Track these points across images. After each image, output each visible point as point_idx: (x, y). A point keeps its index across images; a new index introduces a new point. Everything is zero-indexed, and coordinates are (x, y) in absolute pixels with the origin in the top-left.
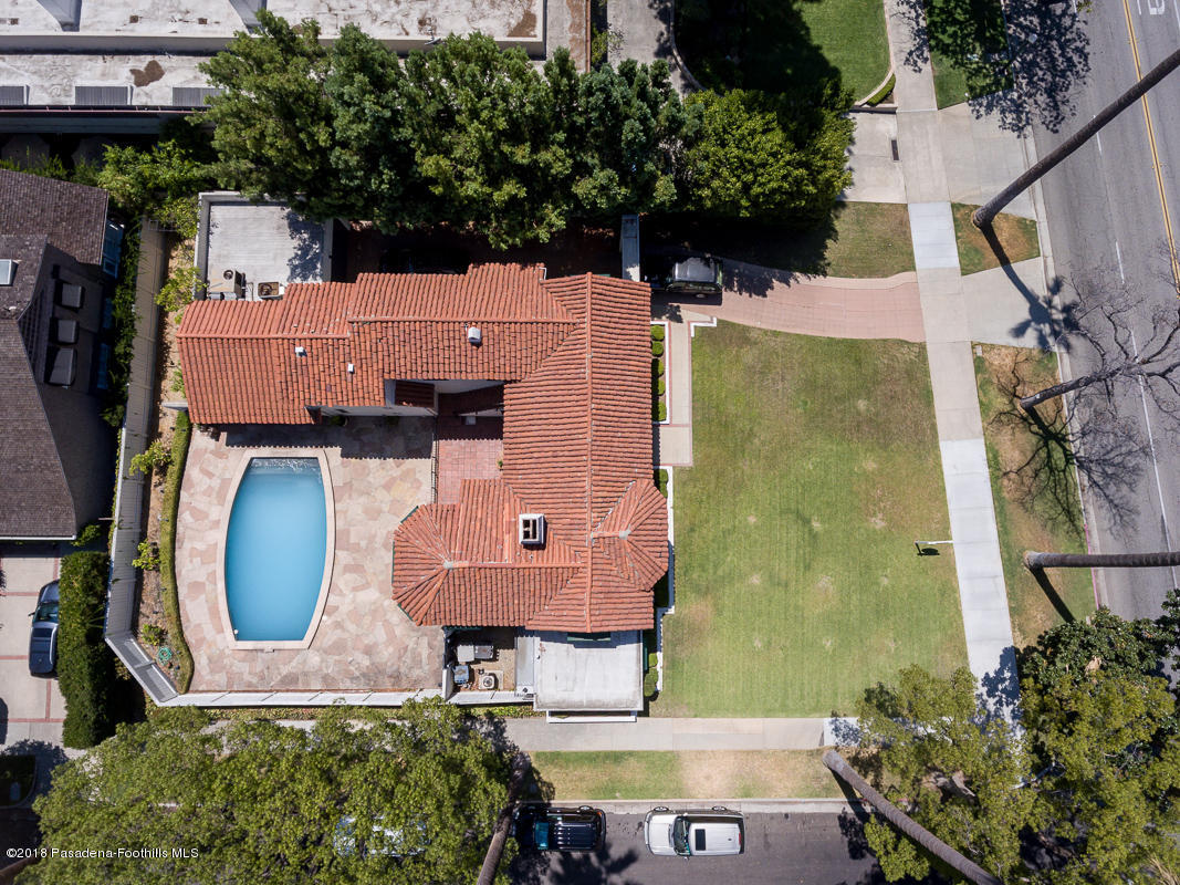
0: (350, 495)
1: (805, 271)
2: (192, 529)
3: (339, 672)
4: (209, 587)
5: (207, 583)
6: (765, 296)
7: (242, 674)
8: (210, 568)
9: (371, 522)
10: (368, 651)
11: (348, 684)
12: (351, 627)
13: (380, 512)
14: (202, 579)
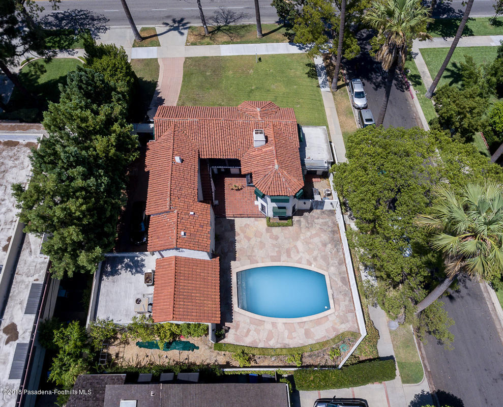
0: (254, 256)
1: (156, 87)
2: (278, 339)
3: (337, 258)
4: (306, 327)
5: (304, 328)
6: (164, 99)
7: (346, 305)
8: (297, 326)
9: (266, 246)
10: (325, 245)
11: (341, 253)
12: (315, 253)
13: (261, 242)
14: (303, 331)
